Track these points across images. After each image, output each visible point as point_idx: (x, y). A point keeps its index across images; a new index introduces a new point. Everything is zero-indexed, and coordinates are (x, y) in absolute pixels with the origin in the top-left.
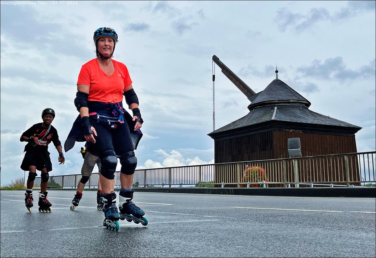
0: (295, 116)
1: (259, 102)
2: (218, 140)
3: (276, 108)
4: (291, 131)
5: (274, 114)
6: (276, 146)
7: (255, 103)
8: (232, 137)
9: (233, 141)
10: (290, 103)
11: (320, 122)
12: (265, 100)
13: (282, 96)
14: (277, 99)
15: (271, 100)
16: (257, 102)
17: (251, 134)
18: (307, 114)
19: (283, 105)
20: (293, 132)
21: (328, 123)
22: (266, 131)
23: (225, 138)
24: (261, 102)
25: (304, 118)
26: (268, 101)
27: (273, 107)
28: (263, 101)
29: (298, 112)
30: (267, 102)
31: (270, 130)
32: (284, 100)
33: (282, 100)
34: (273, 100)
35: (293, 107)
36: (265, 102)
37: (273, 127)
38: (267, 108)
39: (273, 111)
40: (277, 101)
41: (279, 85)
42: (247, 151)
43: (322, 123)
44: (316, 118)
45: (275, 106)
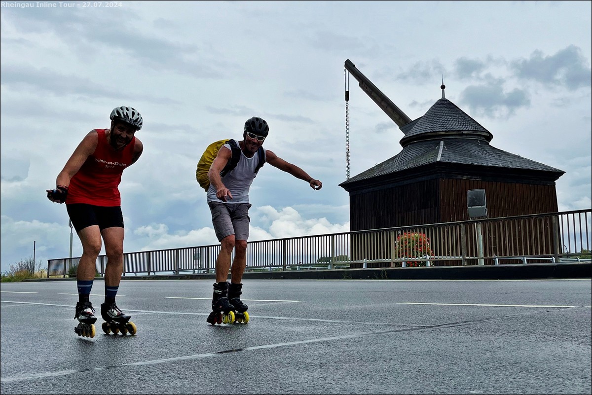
0: (471, 156)
1: (417, 134)
2: (355, 193)
3: (442, 143)
4: (465, 178)
5: (440, 152)
7: (411, 135)
8: (377, 189)
9: (378, 194)
10: (462, 135)
11: (505, 164)
12: (426, 132)
13: (453, 125)
14: (443, 130)
15: (435, 131)
16: (415, 134)
17: (405, 182)
18: (488, 151)
19: (453, 139)
20: (468, 179)
21: (518, 166)
22: (429, 178)
23: (366, 190)
25: (484, 158)
27: (437, 142)
28: (423, 132)
29: (475, 150)
30: (428, 134)
31: (434, 176)
32: (455, 131)
33: (452, 131)
34: (438, 130)
35: (467, 141)
36: (425, 134)
37: (438, 173)
38: (429, 142)
39: (439, 148)
40: (443, 133)
41: (447, 107)
42: (399, 210)
43: (509, 165)
44: (501, 158)
45: (441, 140)
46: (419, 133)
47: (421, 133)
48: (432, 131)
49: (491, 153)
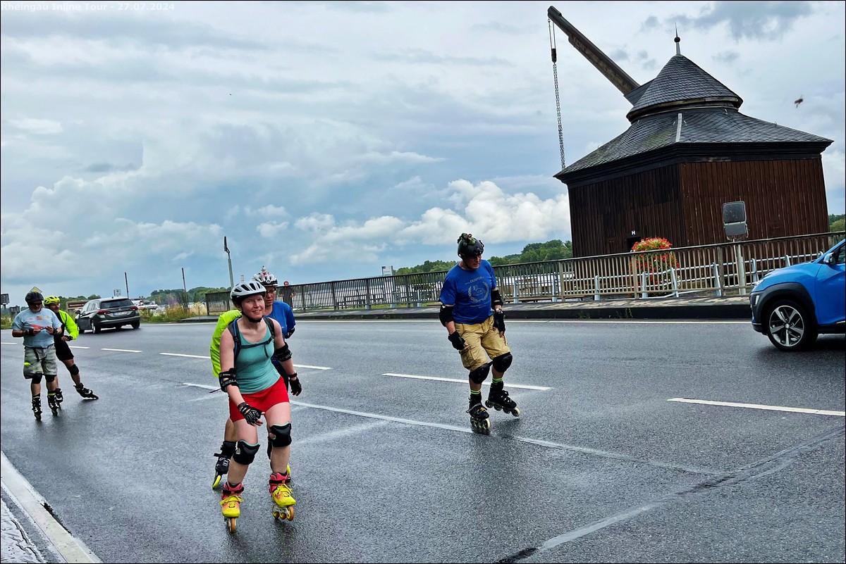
0: (717, 131)
1: (647, 105)
2: (575, 186)
3: (680, 115)
4: (711, 160)
5: (679, 130)
6: (686, 190)
7: (640, 107)
8: (602, 179)
9: (604, 186)
10: (705, 103)
11: (759, 138)
12: (659, 102)
13: (692, 91)
14: (681, 98)
15: (670, 100)
16: (645, 106)
17: (637, 171)
18: (738, 122)
19: (695, 110)
20: (714, 161)
21: (774, 138)
22: (666, 164)
23: (588, 182)
24: (652, 106)
25: (733, 132)
26: (666, 102)
27: (675, 114)
28: (656, 103)
29: (721, 121)
30: (663, 105)
31: (673, 161)
32: (695, 99)
33: (691, 99)
34: (674, 99)
35: (712, 111)
36: (659, 106)
37: (677, 157)
38: (663, 115)
39: (677, 123)
40: (681, 102)
41: (684, 67)
42: (632, 205)
43: (765, 139)
44: (754, 130)
45: (679, 112)
46: (650, 104)
47: (653, 103)
48: (666, 100)
49: (741, 125)
